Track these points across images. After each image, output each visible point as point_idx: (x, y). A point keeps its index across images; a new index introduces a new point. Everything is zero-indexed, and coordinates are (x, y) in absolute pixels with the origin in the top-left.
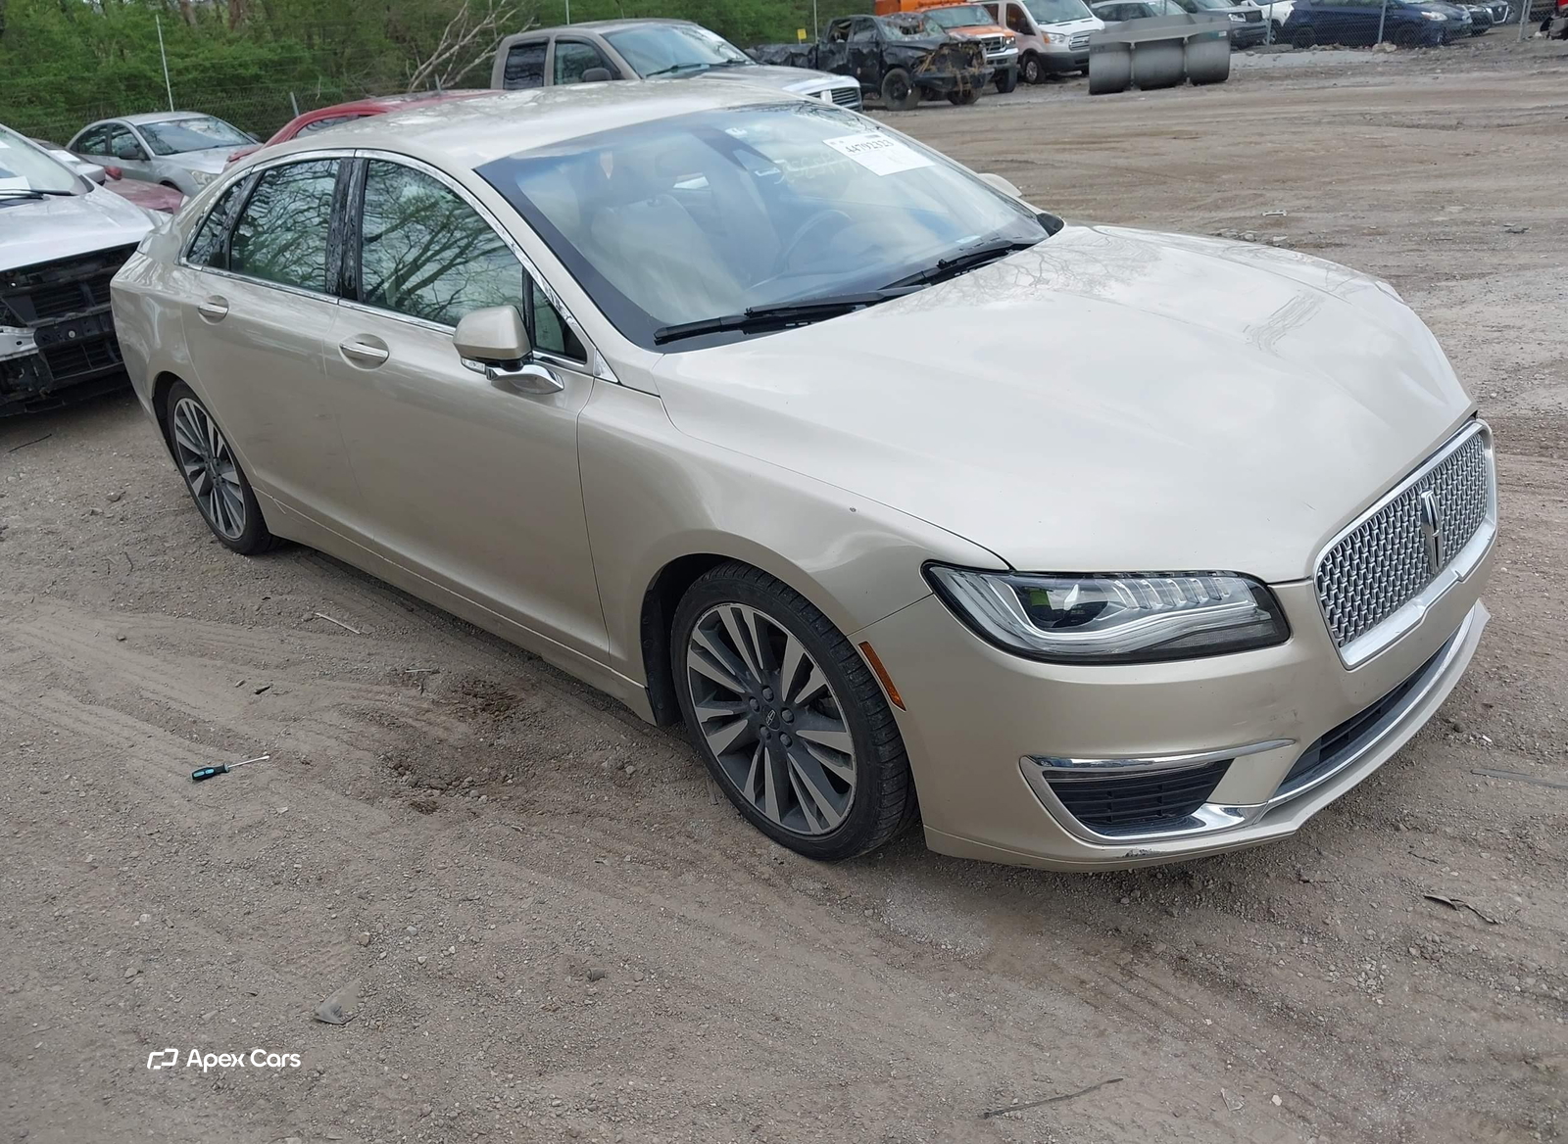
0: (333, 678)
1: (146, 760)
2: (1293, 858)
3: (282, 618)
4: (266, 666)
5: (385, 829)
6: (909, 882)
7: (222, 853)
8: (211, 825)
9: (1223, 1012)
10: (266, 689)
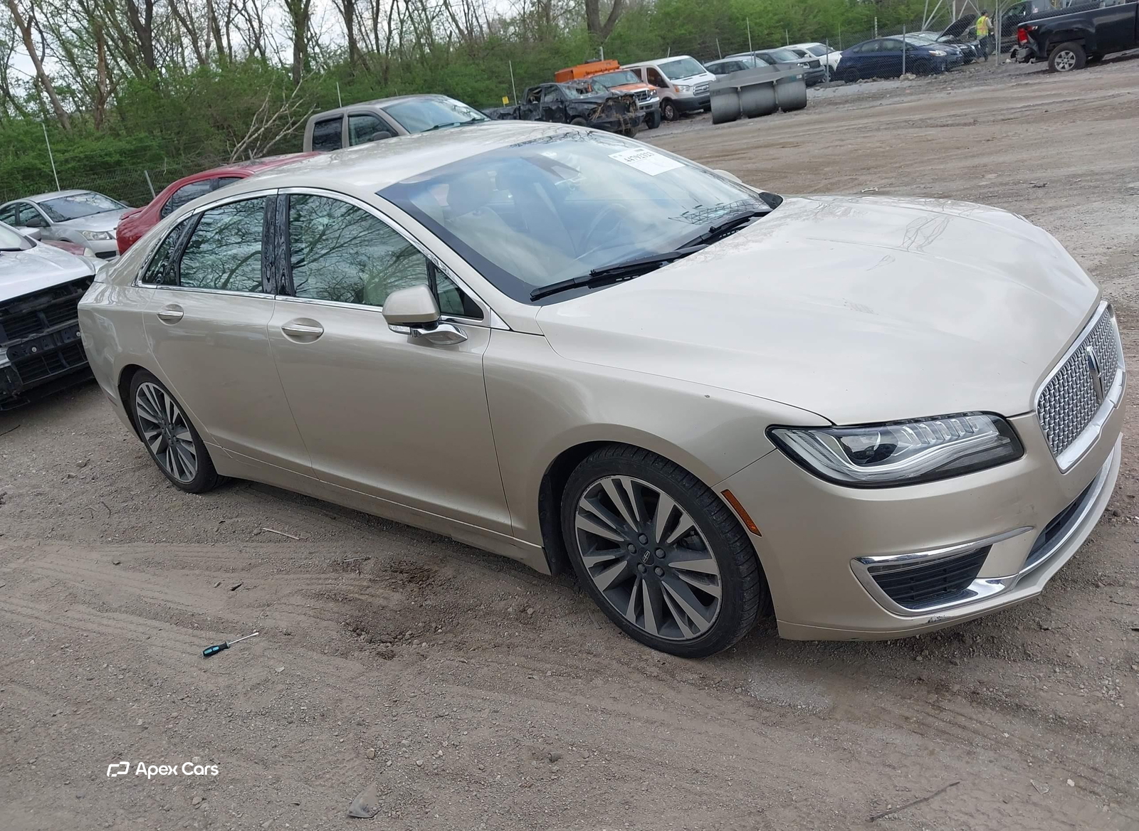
0: (288, 573)
1: (162, 647)
2: (1031, 614)
3: (237, 535)
4: (234, 570)
5: (362, 674)
6: (760, 665)
7: (242, 705)
8: (229, 687)
9: (1014, 727)
10: (239, 586)
